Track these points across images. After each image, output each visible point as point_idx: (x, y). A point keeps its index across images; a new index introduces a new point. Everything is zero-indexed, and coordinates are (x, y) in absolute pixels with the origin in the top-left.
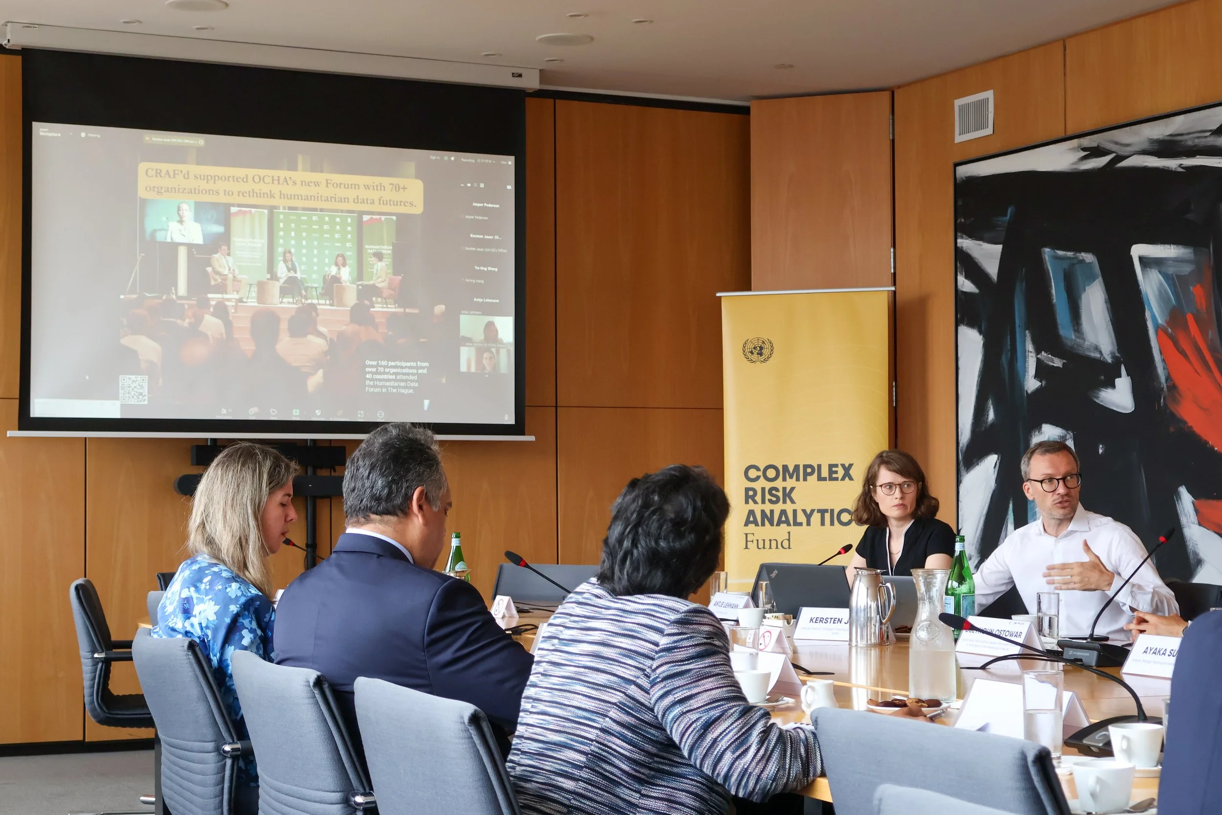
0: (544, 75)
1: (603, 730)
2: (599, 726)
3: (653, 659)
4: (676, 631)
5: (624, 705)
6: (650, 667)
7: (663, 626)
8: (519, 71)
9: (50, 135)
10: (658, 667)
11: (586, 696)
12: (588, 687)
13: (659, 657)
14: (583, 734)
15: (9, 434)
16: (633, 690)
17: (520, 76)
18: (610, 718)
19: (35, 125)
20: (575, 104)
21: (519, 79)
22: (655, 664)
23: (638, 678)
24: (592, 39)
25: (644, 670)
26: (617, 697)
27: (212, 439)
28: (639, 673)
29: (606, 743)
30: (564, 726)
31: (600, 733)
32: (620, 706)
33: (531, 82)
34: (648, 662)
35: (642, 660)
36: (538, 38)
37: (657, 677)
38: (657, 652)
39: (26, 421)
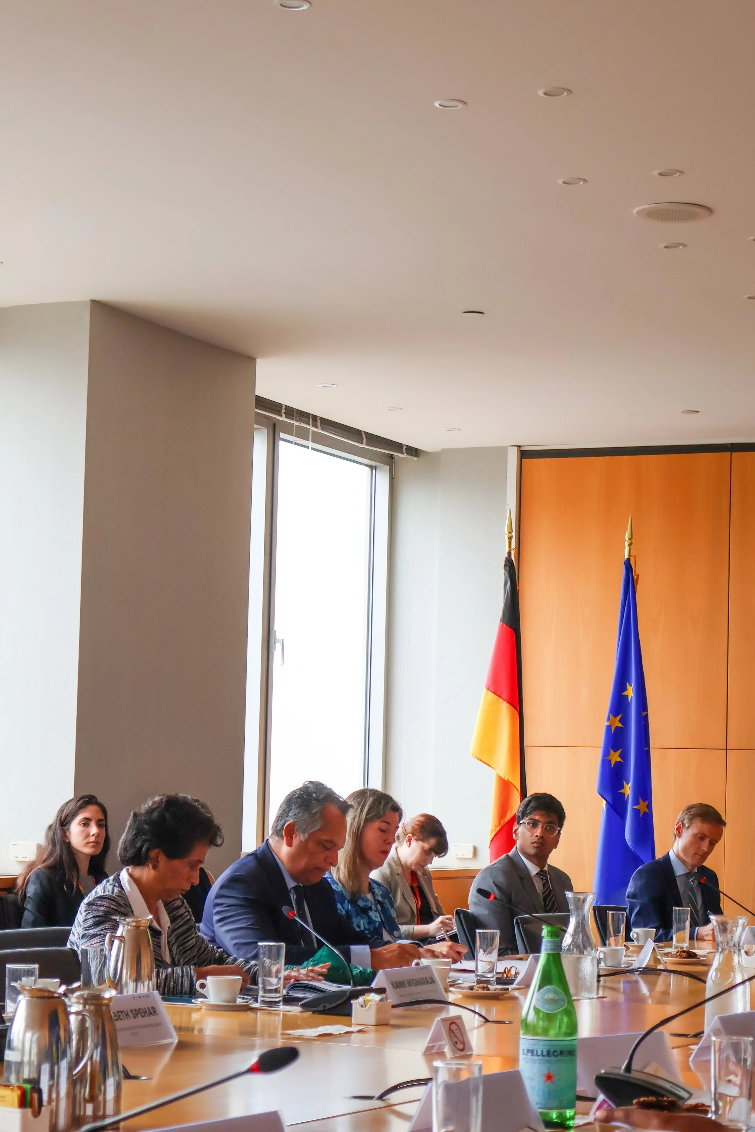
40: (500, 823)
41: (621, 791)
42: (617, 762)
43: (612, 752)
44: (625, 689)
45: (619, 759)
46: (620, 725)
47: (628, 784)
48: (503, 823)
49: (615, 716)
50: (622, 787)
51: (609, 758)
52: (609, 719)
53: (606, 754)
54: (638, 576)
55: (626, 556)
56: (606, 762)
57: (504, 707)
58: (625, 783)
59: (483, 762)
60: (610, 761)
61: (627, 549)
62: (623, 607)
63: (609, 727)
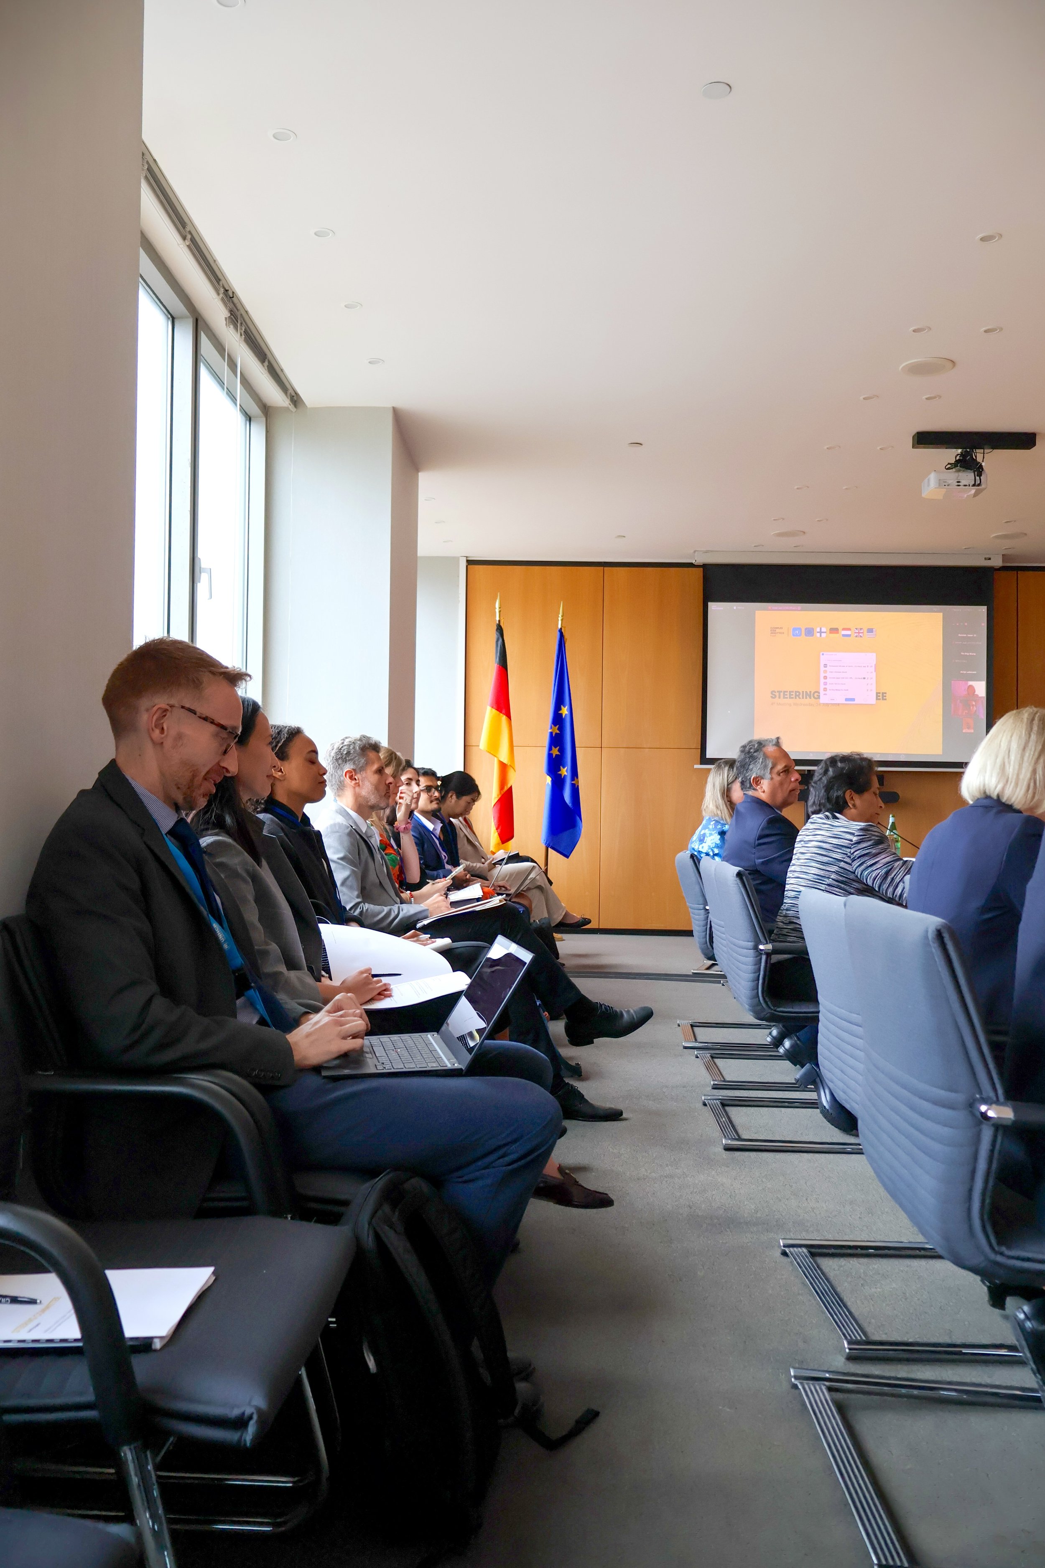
0: (1005, 557)
1: (828, 885)
2: (826, 883)
3: (850, 848)
4: (862, 834)
5: (839, 872)
6: (850, 852)
7: (854, 832)
8: (987, 556)
9: (718, 609)
10: (854, 852)
11: (819, 869)
12: (821, 864)
13: (854, 847)
14: (818, 887)
15: (696, 766)
16: (842, 864)
17: (990, 559)
18: (832, 879)
19: (710, 604)
20: (1031, 573)
21: (989, 561)
22: (852, 851)
23: (844, 858)
24: (1026, 534)
25: (847, 854)
26: (834, 868)
27: (808, 770)
28: (845, 856)
29: (830, 891)
30: (808, 884)
31: (827, 887)
32: (836, 873)
33: (997, 562)
34: (849, 850)
35: (845, 849)
36: (992, 536)
37: (855, 857)
38: (852, 845)
39: (704, 760)
40: (500, 793)
41: (559, 773)
42: (556, 755)
43: (553, 748)
44: (560, 709)
45: (558, 753)
46: (558, 732)
47: (564, 768)
48: (502, 793)
49: (555, 726)
50: (560, 770)
51: (551, 752)
52: (551, 728)
53: (550, 749)
54: (566, 640)
55: (560, 627)
56: (550, 755)
57: (504, 718)
58: (561, 767)
59: (491, 754)
60: (552, 754)
61: (560, 622)
62: (558, 658)
63: (551, 733)
